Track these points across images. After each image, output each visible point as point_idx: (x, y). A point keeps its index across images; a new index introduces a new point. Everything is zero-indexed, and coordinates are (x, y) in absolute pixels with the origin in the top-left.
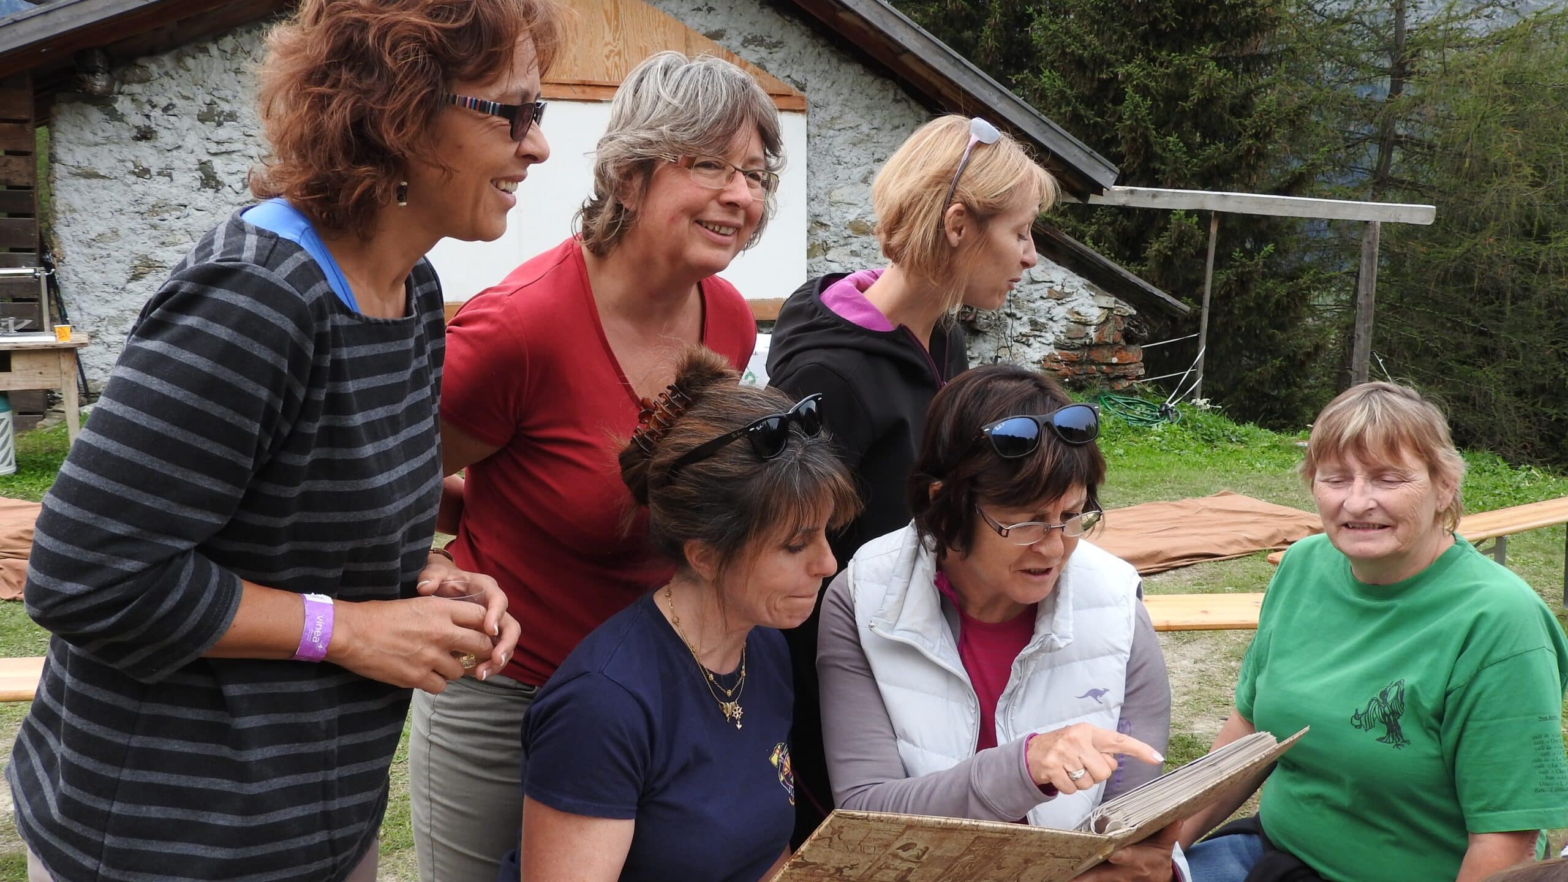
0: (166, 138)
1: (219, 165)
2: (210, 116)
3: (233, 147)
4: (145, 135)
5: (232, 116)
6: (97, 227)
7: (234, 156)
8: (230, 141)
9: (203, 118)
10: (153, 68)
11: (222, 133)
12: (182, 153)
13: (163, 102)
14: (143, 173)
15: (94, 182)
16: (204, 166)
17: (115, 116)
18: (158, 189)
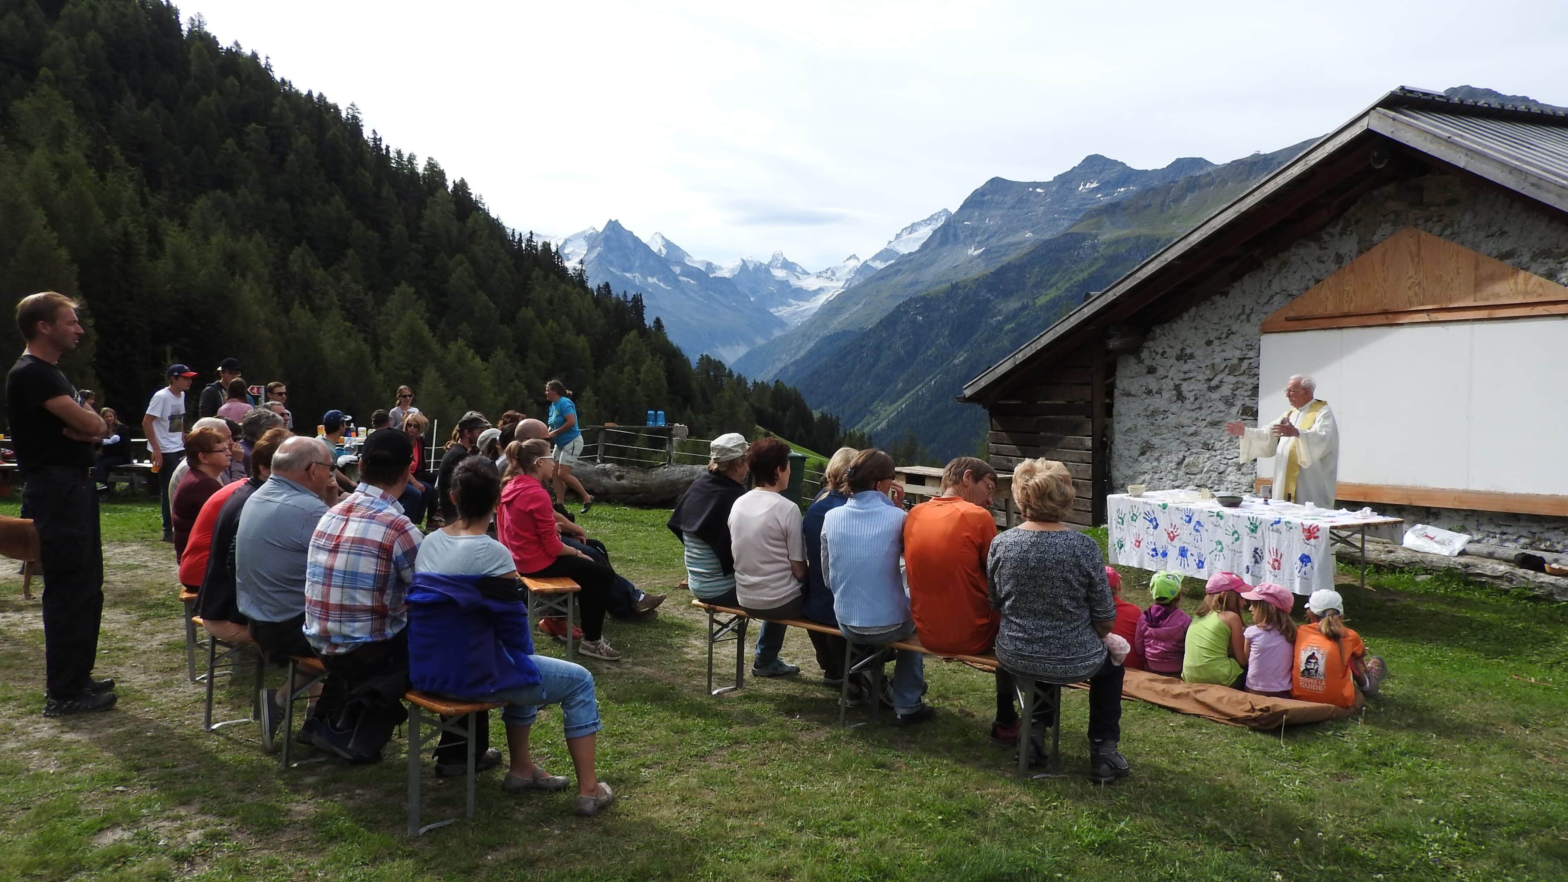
0: (1161, 372)
1: (1185, 387)
2: (1183, 357)
3: (1191, 375)
4: (1151, 371)
5: (1191, 356)
6: (1129, 425)
7: (1192, 381)
8: (1190, 371)
9: (1178, 358)
10: (1158, 331)
11: (1186, 367)
12: (1168, 380)
13: (1160, 351)
14: (1149, 392)
15: (1130, 398)
16: (1177, 387)
17: (1141, 361)
18: (1157, 402)
